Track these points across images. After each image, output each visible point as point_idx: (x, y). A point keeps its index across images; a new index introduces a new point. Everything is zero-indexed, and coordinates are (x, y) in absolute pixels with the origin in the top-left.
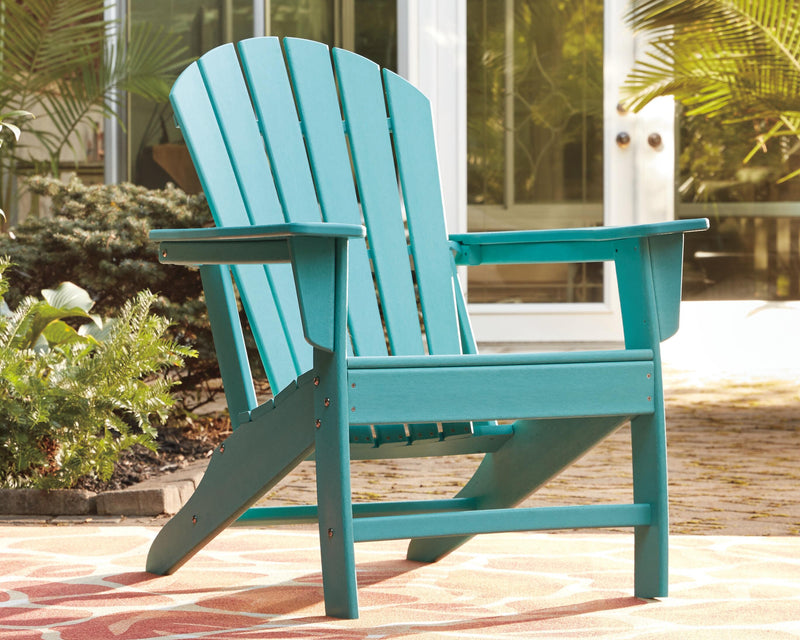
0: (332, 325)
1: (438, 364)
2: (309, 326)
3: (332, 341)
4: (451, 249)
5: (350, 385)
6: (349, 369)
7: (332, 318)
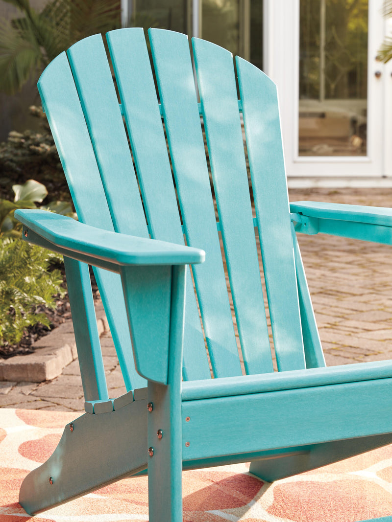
0: (166, 356)
1: (279, 388)
2: (140, 359)
3: (165, 375)
4: (292, 221)
5: (186, 419)
6: (183, 401)
7: (166, 348)
